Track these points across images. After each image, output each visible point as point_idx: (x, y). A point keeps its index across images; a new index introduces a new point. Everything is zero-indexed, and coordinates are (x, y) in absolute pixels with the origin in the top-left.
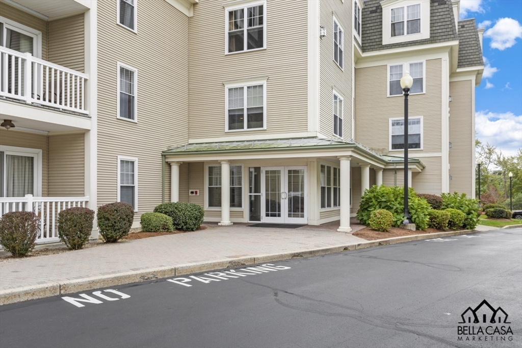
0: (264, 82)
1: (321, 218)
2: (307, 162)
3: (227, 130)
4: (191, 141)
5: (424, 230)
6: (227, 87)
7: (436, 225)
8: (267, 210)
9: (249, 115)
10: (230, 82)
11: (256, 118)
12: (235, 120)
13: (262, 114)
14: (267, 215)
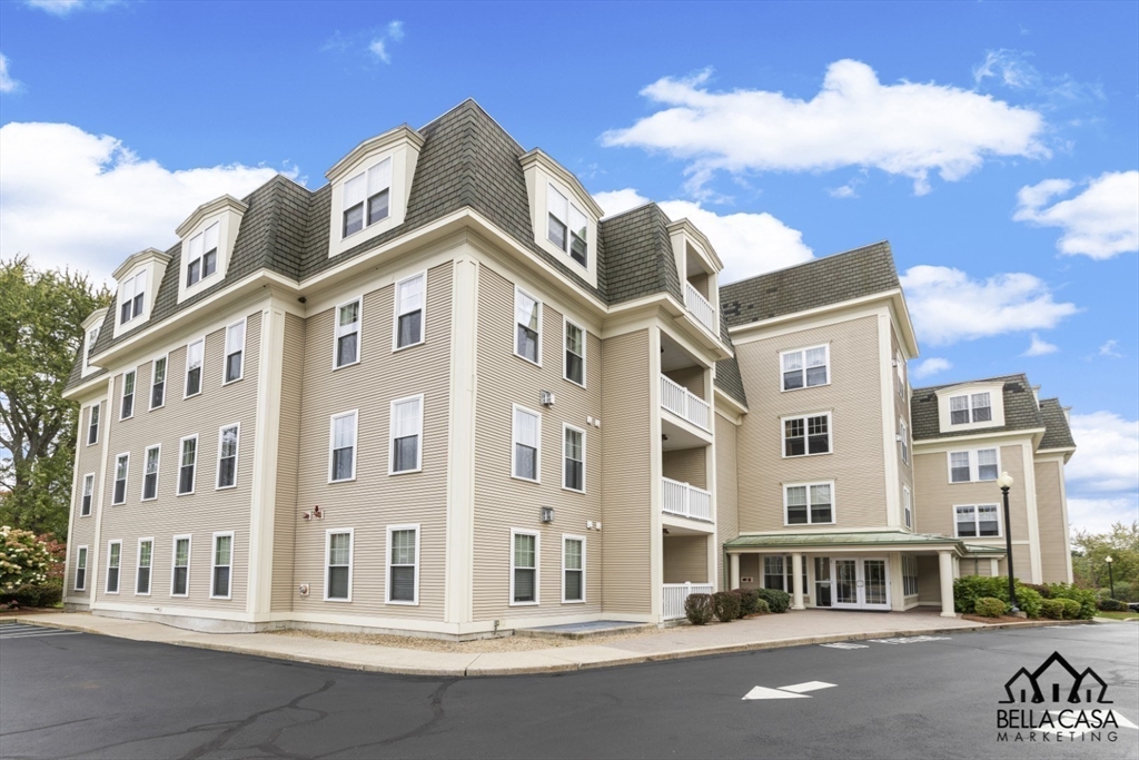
0: (832, 483)
1: (906, 604)
2: (888, 554)
3: (786, 523)
4: (741, 534)
5: (1034, 618)
6: (785, 487)
7: (1050, 614)
8: (839, 596)
9: (813, 511)
10: (789, 482)
11: (822, 514)
12: (796, 515)
13: (830, 510)
14: (839, 601)
